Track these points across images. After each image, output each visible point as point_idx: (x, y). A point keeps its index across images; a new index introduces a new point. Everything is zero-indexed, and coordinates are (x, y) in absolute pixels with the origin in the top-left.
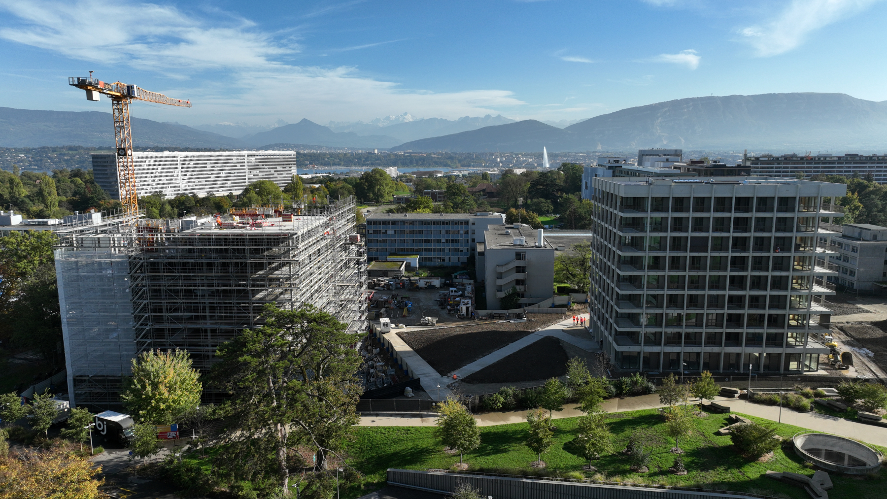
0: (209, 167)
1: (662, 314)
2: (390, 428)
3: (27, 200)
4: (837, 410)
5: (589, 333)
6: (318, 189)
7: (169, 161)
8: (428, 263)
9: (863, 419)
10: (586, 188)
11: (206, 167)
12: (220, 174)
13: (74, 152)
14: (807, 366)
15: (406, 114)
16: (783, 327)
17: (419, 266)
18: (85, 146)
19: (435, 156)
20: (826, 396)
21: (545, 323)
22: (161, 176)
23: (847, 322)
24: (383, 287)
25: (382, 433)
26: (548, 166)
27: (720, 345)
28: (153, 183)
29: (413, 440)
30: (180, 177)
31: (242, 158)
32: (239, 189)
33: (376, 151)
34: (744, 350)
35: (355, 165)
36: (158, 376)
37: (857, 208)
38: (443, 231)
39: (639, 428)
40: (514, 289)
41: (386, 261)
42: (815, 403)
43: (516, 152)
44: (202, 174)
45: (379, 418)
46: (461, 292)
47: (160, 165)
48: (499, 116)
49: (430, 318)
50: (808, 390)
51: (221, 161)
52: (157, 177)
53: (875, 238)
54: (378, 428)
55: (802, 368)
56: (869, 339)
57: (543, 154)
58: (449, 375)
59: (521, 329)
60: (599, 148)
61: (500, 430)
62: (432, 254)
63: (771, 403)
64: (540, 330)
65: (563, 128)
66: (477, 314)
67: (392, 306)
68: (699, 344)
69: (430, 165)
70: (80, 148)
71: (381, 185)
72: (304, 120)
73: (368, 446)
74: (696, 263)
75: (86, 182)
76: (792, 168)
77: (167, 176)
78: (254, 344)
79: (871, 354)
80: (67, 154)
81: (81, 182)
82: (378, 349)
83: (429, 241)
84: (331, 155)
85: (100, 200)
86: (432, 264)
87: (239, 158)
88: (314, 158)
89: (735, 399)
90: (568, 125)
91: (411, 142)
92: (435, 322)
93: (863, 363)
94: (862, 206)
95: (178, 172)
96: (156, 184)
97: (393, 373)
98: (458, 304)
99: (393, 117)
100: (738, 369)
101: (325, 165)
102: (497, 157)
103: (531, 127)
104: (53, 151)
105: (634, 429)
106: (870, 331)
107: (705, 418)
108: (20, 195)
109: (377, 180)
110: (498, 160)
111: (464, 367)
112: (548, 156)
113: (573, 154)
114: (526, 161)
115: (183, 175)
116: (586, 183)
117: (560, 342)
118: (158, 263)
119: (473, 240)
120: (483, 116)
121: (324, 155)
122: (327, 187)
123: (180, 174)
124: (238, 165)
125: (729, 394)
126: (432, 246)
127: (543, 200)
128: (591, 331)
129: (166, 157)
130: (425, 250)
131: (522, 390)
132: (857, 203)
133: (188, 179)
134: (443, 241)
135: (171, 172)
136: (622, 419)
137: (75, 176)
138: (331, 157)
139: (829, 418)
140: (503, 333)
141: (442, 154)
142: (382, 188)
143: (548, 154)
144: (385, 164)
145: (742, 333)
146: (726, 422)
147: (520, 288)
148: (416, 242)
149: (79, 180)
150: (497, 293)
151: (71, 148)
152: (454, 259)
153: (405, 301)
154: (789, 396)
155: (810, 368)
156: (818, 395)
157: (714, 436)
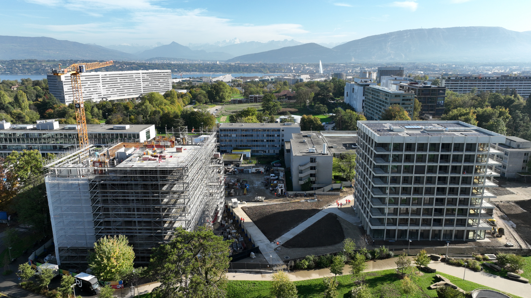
0: (119, 81)
1: (398, 208)
2: (244, 281)
3: (10, 106)
4: (496, 270)
5: (354, 210)
6: (185, 95)
7: (94, 78)
8: (256, 154)
9: (510, 277)
10: (347, 95)
11: (117, 81)
12: (125, 85)
13: (32, 63)
14: (479, 236)
15: (236, 39)
16: (466, 215)
17: (251, 156)
18: (39, 59)
19: (254, 66)
20: (489, 260)
21: (328, 203)
22: (90, 87)
23: (501, 201)
24: (231, 172)
25: (239, 285)
26: (322, 72)
27: (430, 225)
28: (85, 92)
29: (258, 291)
30: (102, 88)
31: (139, 75)
32: (137, 94)
33: (218, 63)
34: (444, 228)
35: (205, 71)
36: (109, 253)
37: (507, 118)
38: (265, 135)
39: (385, 283)
40: (309, 179)
41: (231, 153)
42: (483, 265)
43: (303, 63)
44: (115, 85)
45: (237, 274)
46: (277, 177)
47: (89, 80)
48: (293, 40)
49: (260, 197)
50: (480, 256)
51: (125, 77)
52: (87, 88)
53: (518, 147)
54: (237, 281)
55: (476, 237)
56: (513, 214)
57: (319, 65)
58: (274, 241)
59: (314, 208)
60: (353, 60)
61: (307, 284)
62: (258, 149)
63: (459, 265)
64: (326, 208)
65: (331, 48)
66: (288, 194)
67: (237, 187)
68: (418, 225)
69: (251, 71)
70: (36, 60)
71: (223, 92)
72: (173, 43)
73: (232, 294)
74: (418, 180)
75: (43, 89)
76: (469, 84)
77: (93, 87)
78: (172, 256)
79: (515, 226)
80: (28, 65)
81: (40, 89)
82: (232, 220)
83: (257, 141)
84: (191, 65)
85: (54, 104)
86: (258, 154)
87: (137, 75)
88: (180, 67)
89: (438, 262)
90: (334, 46)
91: (239, 57)
92: (263, 200)
93: (510, 232)
94: (511, 116)
95: (100, 84)
96: (87, 92)
97: (242, 240)
98: (276, 186)
99: (228, 41)
100: (440, 238)
101: (187, 71)
102: (291, 66)
103: (312, 48)
104: (19, 63)
105: (383, 284)
106: (514, 208)
107: (422, 277)
108: (5, 102)
109: (221, 89)
110: (292, 68)
111: (283, 236)
112: (322, 66)
113: (338, 64)
114: (309, 69)
115: (103, 86)
116: (347, 92)
117: (337, 218)
118: (106, 184)
119: (283, 140)
120: (283, 40)
121: (186, 65)
122: (190, 92)
123: (101, 86)
124: (137, 79)
125: (435, 259)
126: (259, 143)
127: (322, 105)
128: (355, 209)
129: (92, 76)
130: (254, 146)
131: (318, 256)
132: (508, 114)
133: (107, 88)
134: (265, 140)
135: (96, 85)
136: (376, 276)
137: (36, 85)
138: (191, 66)
139: (491, 276)
140: (304, 211)
141: (258, 65)
142: (224, 93)
143: (322, 64)
144: (223, 71)
145: (443, 219)
146: (434, 279)
147: (312, 179)
148: (249, 141)
149: (39, 88)
150: (299, 182)
151: (30, 61)
152: (271, 152)
153: (245, 183)
154: (469, 261)
155: (480, 237)
156: (485, 259)
157: (428, 290)
